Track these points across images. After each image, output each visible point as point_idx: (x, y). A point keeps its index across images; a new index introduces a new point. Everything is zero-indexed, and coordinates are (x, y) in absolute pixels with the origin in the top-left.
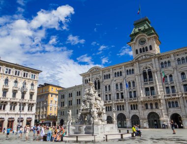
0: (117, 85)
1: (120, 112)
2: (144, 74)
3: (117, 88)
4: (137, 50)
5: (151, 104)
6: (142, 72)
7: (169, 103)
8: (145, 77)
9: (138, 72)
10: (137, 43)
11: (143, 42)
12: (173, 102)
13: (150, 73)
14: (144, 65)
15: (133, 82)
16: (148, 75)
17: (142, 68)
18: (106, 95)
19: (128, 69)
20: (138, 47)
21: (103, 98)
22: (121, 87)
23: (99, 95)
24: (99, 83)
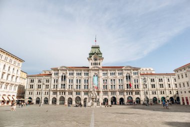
0: (77, 80)
1: (77, 96)
10: (93, 59)
11: (96, 59)
14: (94, 72)
15: (87, 80)
20: (93, 62)
21: (67, 87)
22: (80, 82)
23: (64, 85)
24: (65, 77)
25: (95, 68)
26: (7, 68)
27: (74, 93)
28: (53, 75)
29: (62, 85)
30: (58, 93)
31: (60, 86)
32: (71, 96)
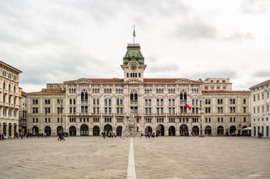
0: (106, 100)
1: (107, 123)
2: (132, 95)
4: (128, 74)
6: (130, 93)
7: (146, 119)
8: (132, 98)
9: (127, 93)
10: (130, 68)
11: (134, 68)
13: (136, 95)
14: (132, 88)
15: (121, 101)
16: (134, 97)
17: (130, 90)
20: (130, 71)
21: (90, 111)
22: (110, 103)
23: (86, 107)
24: (86, 95)
25: (134, 82)
27: (102, 120)
28: (67, 92)
29: (82, 107)
30: (78, 120)
31: (79, 110)
32: (97, 124)
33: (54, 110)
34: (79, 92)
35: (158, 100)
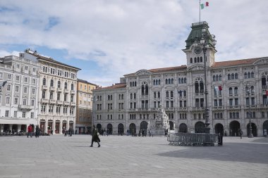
0: (167, 92)
2: (196, 85)
3: (167, 96)
4: (191, 59)
5: (200, 115)
6: (194, 82)
7: (215, 114)
8: (197, 89)
9: (191, 82)
10: (193, 51)
11: (198, 51)
12: (218, 114)
13: (202, 84)
14: (196, 76)
15: (185, 92)
16: (199, 87)
17: (194, 79)
18: (155, 102)
19: (181, 77)
20: (194, 56)
21: (151, 105)
22: (172, 96)
23: (147, 101)
24: (147, 87)
25: (198, 68)
26: (48, 83)
28: (128, 86)
29: (143, 102)
30: (138, 117)
31: (139, 104)
33: (115, 106)
34: (139, 85)
35: (231, 89)
